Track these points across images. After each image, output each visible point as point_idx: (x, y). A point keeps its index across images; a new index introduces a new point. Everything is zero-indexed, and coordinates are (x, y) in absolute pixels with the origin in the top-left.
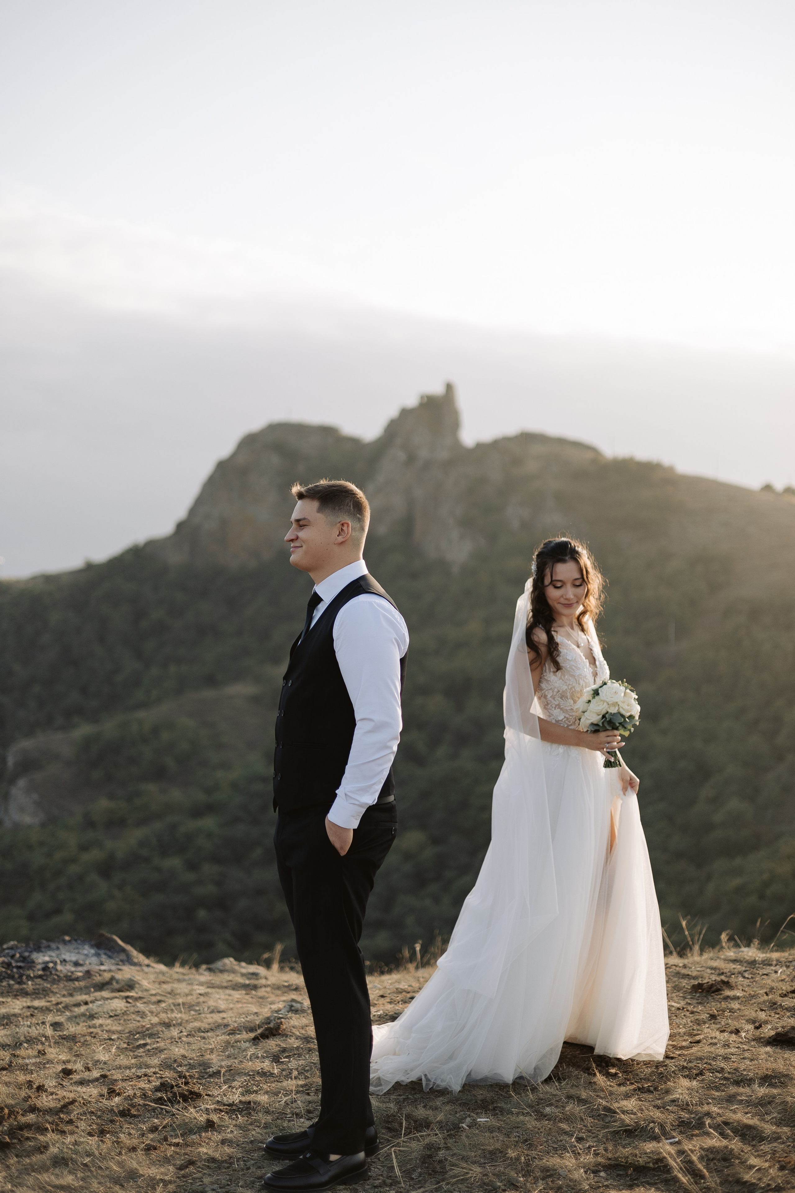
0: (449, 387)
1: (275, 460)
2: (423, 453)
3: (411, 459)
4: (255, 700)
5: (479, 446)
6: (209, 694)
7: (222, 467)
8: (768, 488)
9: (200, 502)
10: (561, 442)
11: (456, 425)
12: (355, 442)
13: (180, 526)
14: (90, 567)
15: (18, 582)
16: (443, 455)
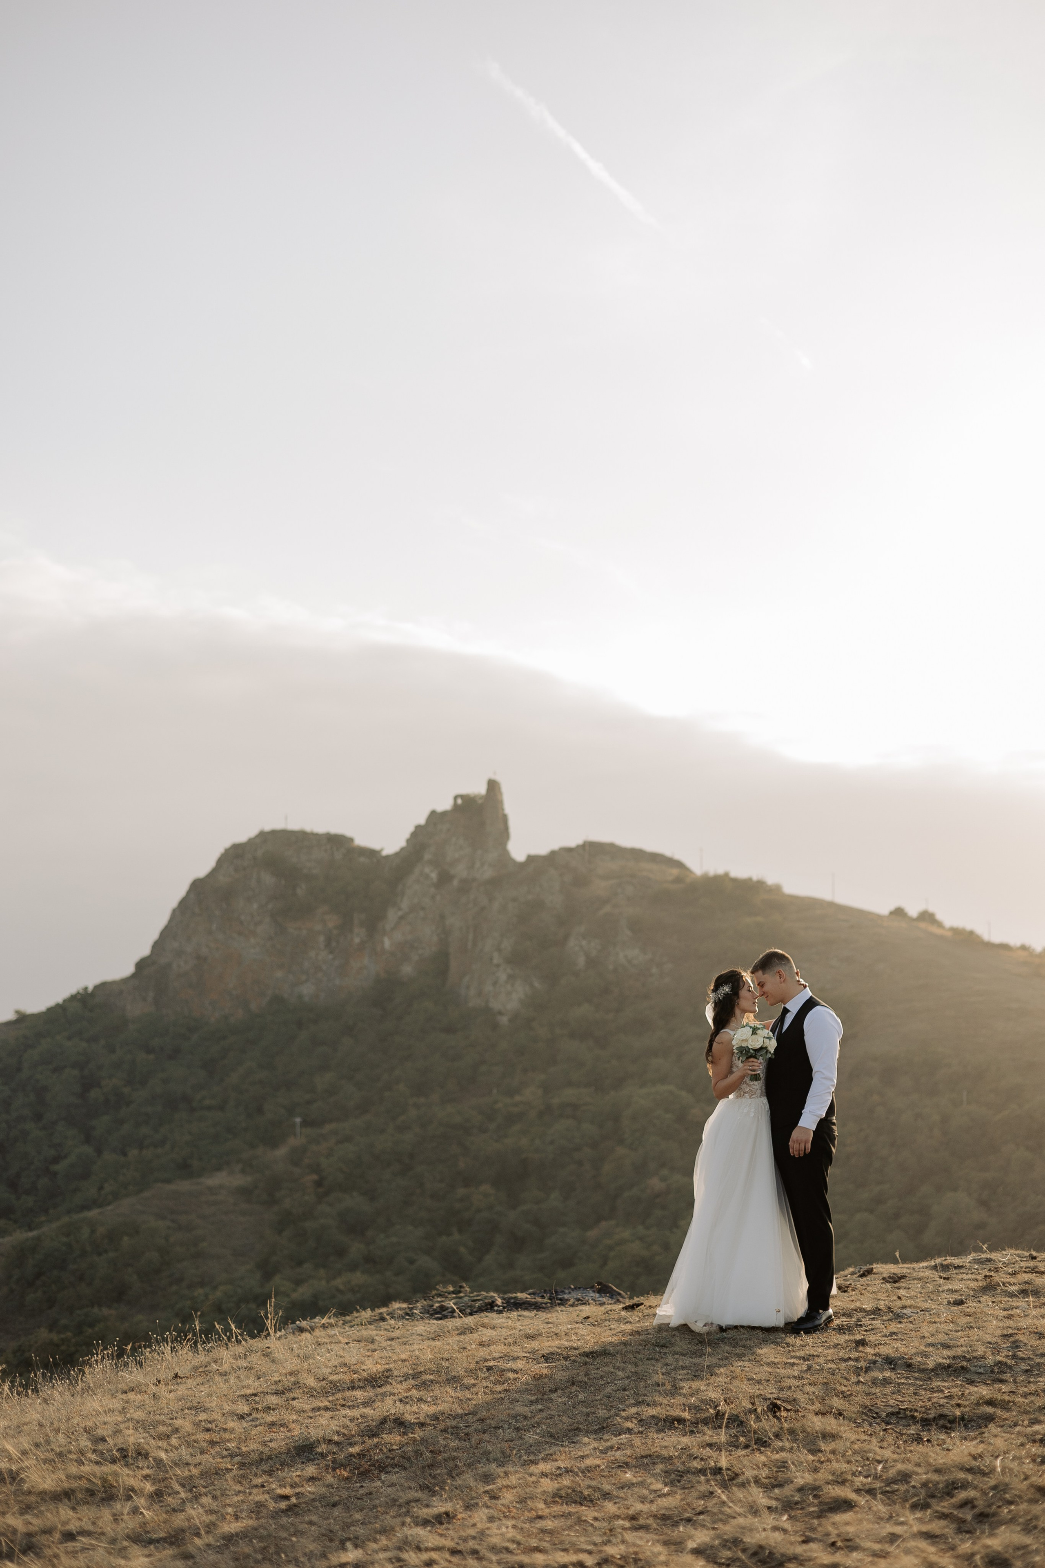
0: (493, 785)
1: (268, 879)
2: (461, 871)
3: (445, 878)
4: (245, 1192)
5: (531, 859)
6: (184, 1186)
7: (197, 886)
8: (899, 912)
9: (167, 933)
10: (637, 854)
11: (504, 834)
12: (372, 853)
13: (141, 965)
14: (22, 1018)
16: (488, 873)
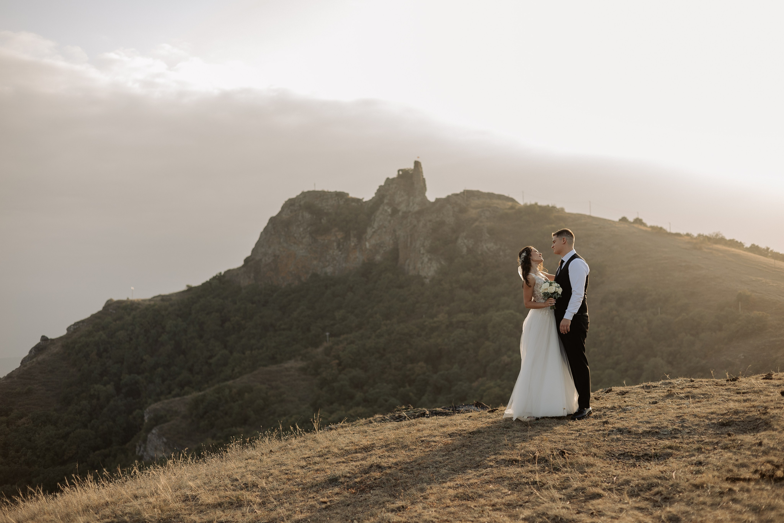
0: (417, 164)
1: (307, 216)
2: (403, 207)
3: (395, 211)
4: (303, 370)
5: (438, 200)
6: (274, 368)
7: (272, 220)
8: (624, 220)
9: (258, 244)
10: (491, 195)
11: (424, 188)
12: (358, 201)
13: (247, 260)
14: (190, 289)
15: (144, 301)
16: (416, 208)
